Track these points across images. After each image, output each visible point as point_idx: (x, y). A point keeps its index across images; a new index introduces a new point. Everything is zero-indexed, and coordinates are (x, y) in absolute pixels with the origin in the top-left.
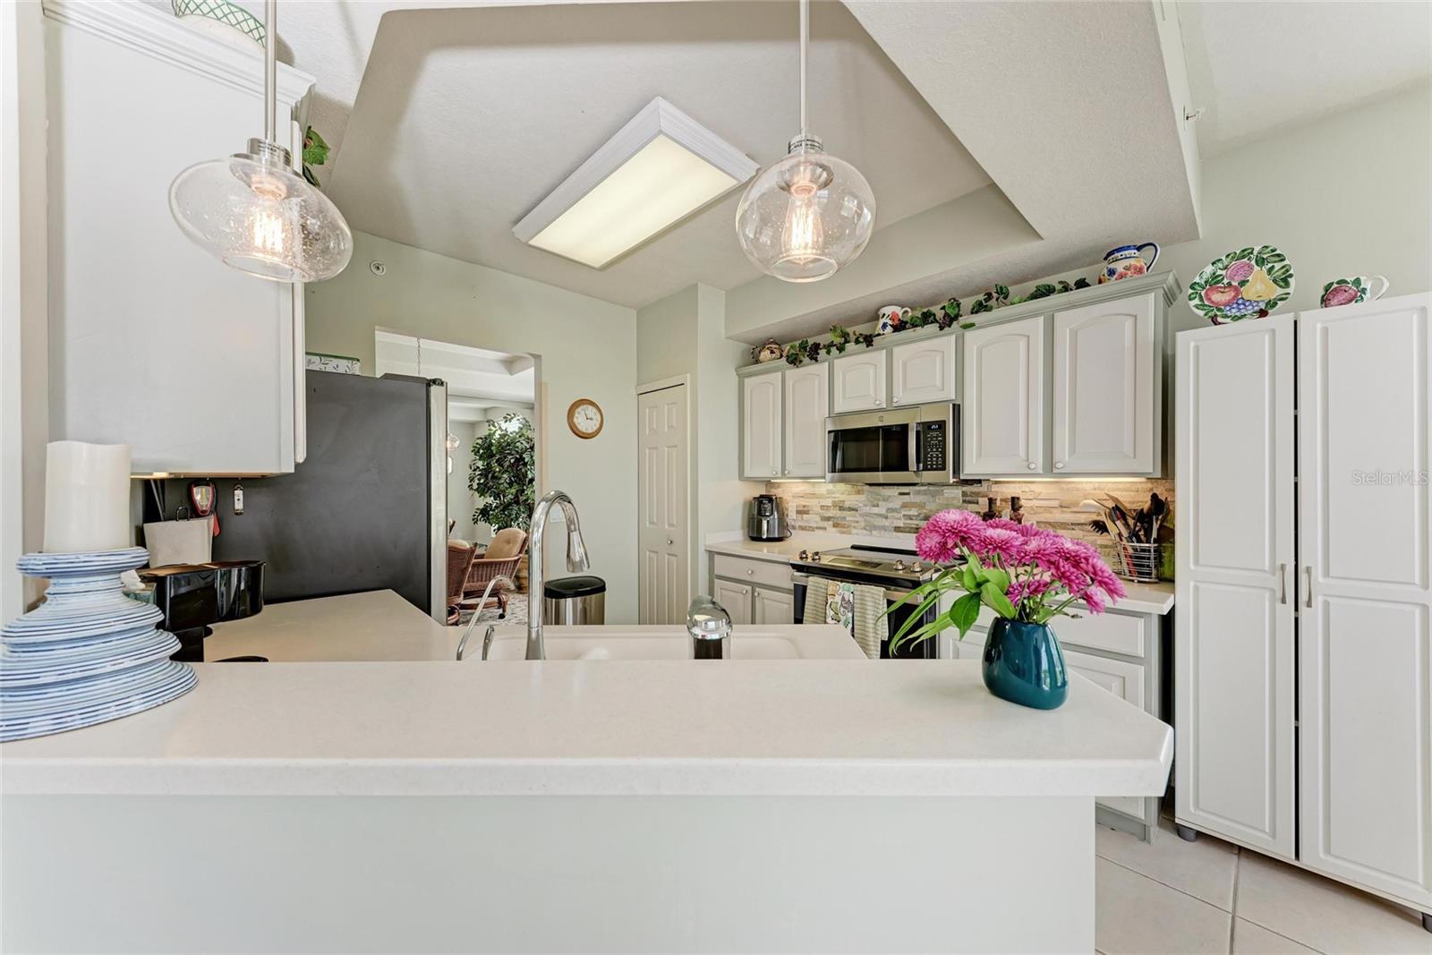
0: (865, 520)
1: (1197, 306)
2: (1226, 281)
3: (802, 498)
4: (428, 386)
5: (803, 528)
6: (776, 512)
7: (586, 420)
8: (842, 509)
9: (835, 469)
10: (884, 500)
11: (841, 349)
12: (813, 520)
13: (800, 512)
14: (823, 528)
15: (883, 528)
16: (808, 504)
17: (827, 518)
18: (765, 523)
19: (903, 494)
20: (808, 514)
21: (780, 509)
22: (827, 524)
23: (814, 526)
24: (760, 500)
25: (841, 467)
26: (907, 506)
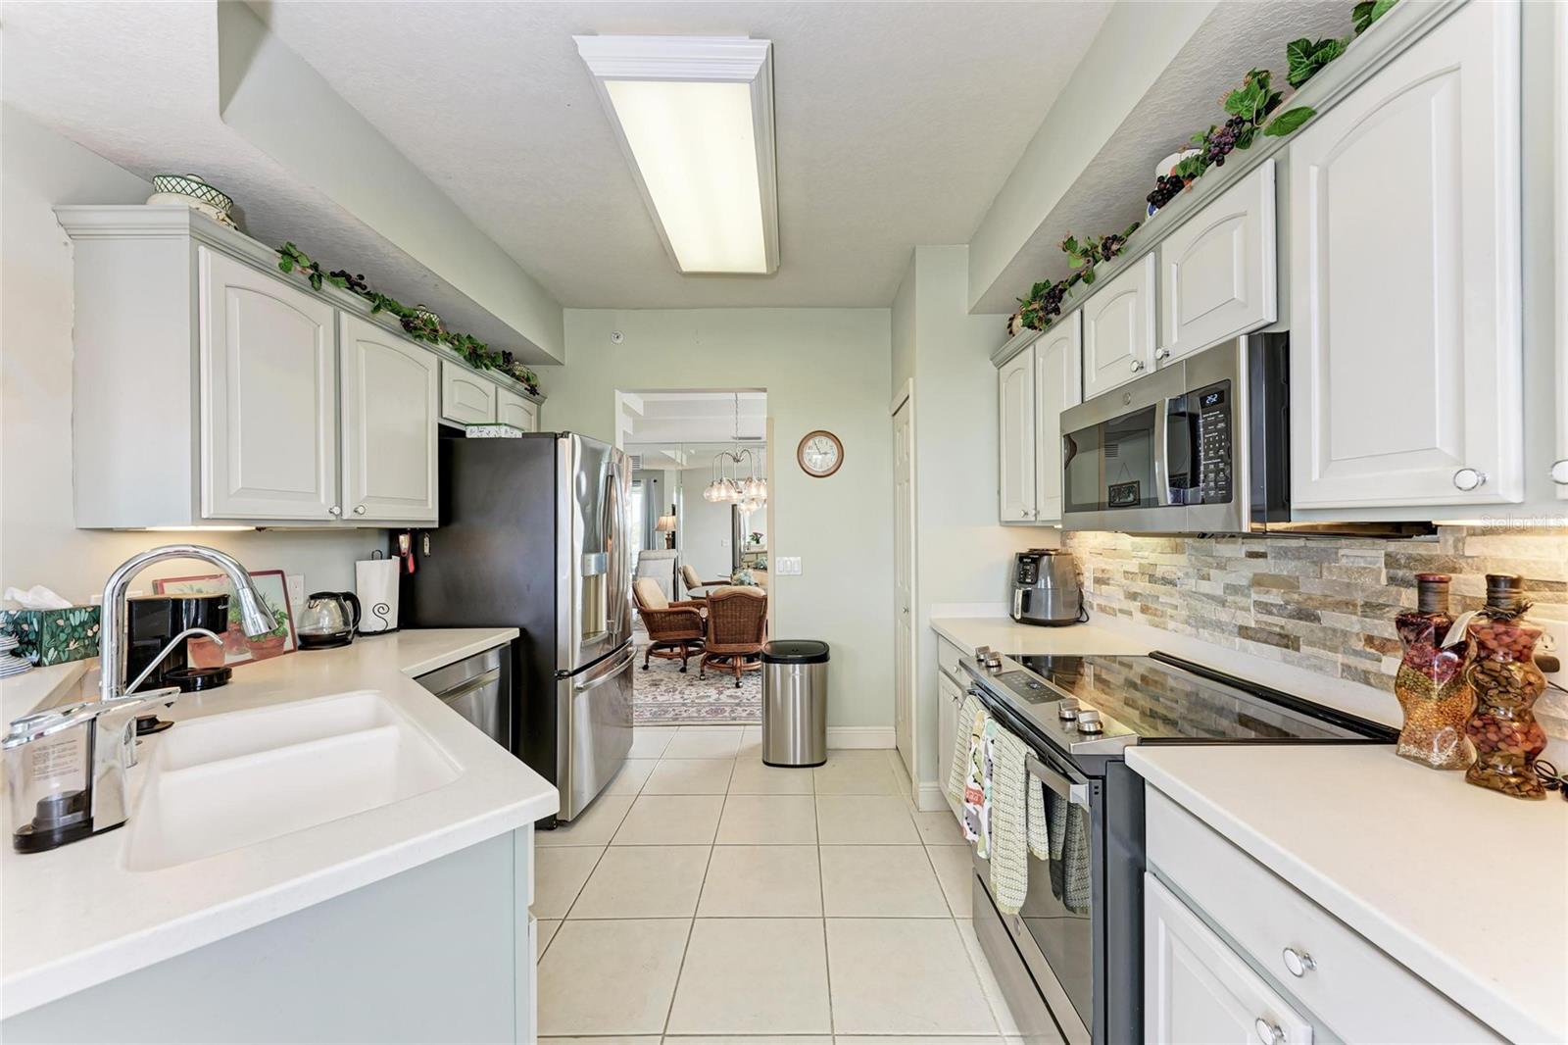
3: (1101, 557)
4: (556, 439)
5: (1102, 609)
6: (1048, 579)
7: (820, 456)
8: (1152, 579)
9: (1069, 507)
10: (1221, 567)
11: (1089, 278)
12: (1113, 595)
13: (1098, 581)
14: (1130, 613)
15: (1219, 626)
16: (1107, 567)
17: (1133, 596)
18: (1019, 594)
19: (1252, 555)
20: (1108, 584)
21: (1058, 572)
22: (1134, 606)
23: (1116, 606)
24: (1021, 557)
25: (1074, 502)
26: (1258, 582)
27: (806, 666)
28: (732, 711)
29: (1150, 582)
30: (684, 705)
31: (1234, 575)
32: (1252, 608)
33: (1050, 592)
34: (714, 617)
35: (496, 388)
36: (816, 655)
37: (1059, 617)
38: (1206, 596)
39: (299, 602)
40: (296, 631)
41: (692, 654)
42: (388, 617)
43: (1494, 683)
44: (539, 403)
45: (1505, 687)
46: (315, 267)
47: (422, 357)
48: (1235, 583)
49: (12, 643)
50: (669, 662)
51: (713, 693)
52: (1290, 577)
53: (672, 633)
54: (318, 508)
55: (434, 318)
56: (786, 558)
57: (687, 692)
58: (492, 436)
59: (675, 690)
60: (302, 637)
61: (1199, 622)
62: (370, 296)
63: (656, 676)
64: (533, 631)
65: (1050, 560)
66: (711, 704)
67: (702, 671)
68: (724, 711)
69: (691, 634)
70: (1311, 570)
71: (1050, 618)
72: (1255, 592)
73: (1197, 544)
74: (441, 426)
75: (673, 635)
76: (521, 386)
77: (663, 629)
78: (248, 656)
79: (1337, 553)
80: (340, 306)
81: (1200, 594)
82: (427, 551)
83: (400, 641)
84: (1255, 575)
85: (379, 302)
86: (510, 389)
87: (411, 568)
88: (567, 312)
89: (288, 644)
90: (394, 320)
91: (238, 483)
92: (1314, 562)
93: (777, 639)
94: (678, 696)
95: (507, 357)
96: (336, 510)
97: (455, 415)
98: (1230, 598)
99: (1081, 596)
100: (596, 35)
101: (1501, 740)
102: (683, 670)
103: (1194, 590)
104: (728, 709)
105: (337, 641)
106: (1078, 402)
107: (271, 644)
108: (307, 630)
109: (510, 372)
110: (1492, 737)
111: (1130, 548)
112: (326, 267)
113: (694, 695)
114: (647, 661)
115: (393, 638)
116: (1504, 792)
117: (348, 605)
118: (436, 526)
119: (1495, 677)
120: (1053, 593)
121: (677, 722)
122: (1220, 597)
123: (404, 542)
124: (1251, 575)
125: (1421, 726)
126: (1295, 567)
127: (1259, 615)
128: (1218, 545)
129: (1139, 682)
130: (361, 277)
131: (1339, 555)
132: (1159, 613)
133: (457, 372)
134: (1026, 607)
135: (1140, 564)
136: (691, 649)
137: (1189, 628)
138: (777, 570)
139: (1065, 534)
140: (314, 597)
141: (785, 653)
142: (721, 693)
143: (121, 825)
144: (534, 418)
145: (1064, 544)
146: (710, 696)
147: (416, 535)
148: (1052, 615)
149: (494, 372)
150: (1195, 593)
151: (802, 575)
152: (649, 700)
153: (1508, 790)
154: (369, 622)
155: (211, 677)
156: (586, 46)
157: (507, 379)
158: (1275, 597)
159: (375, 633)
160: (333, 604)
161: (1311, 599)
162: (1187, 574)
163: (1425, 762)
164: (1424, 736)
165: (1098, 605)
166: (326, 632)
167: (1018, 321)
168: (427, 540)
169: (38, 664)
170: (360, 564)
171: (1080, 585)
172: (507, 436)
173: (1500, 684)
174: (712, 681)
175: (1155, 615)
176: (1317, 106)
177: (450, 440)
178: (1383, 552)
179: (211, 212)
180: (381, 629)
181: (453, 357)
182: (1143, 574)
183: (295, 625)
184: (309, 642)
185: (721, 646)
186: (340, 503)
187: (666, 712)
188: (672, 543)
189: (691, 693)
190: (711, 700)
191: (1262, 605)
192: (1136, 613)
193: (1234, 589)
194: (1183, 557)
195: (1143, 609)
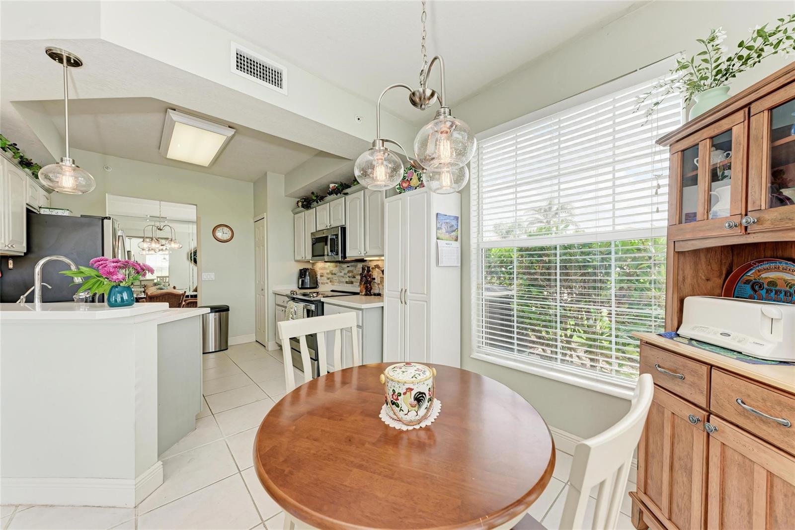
0: (338, 279)
1: (398, 189)
2: (407, 178)
3: (322, 269)
5: (322, 283)
6: (308, 276)
7: (223, 234)
8: (332, 274)
9: (313, 256)
10: (343, 270)
11: (317, 202)
12: (324, 279)
13: (321, 276)
14: (327, 283)
15: (343, 282)
16: (322, 272)
17: (328, 279)
18: (300, 280)
19: (348, 267)
20: (323, 276)
21: (311, 274)
22: (329, 281)
23: (325, 282)
24: (301, 270)
25: (314, 255)
26: (349, 272)
27: (217, 313)
31: (345, 271)
36: (223, 309)
37: (311, 286)
52: (352, 270)
56: (207, 274)
61: (340, 282)
65: (309, 272)
72: (348, 274)
98: (345, 276)
99: (317, 280)
106: (315, 231)
111: (326, 266)
116: (368, 297)
120: (310, 280)
124: (347, 271)
126: (353, 268)
127: (349, 279)
131: (358, 266)
134: (302, 284)
135: (330, 270)
138: (203, 278)
139: (313, 264)
145: (313, 267)
148: (309, 286)
150: (339, 276)
151: (215, 279)
158: (351, 275)
161: (355, 274)
165: (320, 282)
167: (300, 204)
171: (317, 278)
182: (330, 273)
191: (349, 276)
192: (329, 283)
193: (345, 274)
194: (337, 268)
195: (331, 282)
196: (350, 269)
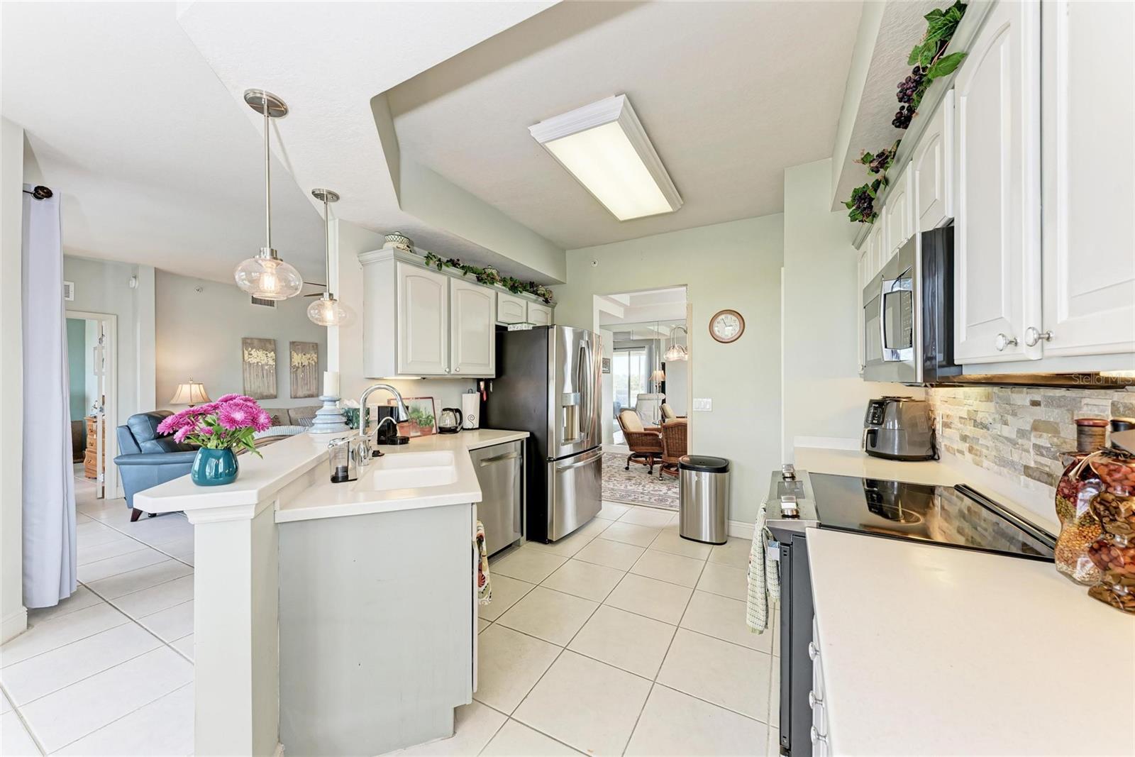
3: (946, 405)
4: (548, 329)
5: (948, 449)
6: (896, 421)
7: (727, 328)
8: (975, 424)
10: (1014, 414)
11: (886, 181)
12: (953, 437)
13: (946, 425)
14: (961, 452)
15: (1012, 465)
16: (949, 413)
17: (964, 438)
18: (865, 432)
19: (1035, 403)
20: (950, 428)
21: (905, 417)
22: (965, 447)
23: (955, 447)
24: (872, 403)
26: (1036, 427)
27: (711, 474)
28: (672, 502)
29: (974, 426)
30: (642, 493)
31: (1021, 420)
32: (1031, 450)
33: (896, 432)
34: (666, 438)
35: (527, 303)
36: (720, 468)
37: (905, 453)
38: (1006, 438)
39: (439, 412)
40: (438, 426)
41: (657, 463)
42: (474, 422)
43: (1107, 512)
44: (553, 307)
45: (1114, 515)
46: (439, 260)
47: (487, 291)
48: (1023, 428)
49: (344, 419)
50: (644, 466)
51: (664, 489)
52: (1055, 423)
53: (642, 447)
54: (441, 369)
55: (494, 272)
56: (701, 400)
57: (647, 486)
58: (519, 329)
59: (640, 484)
60: (440, 428)
61: (1001, 462)
62: (463, 268)
63: (632, 474)
64: (538, 434)
65: (898, 406)
66: (660, 495)
67: (661, 475)
68: (667, 501)
69: (656, 449)
70: (1066, 417)
71: (896, 454)
72: (1035, 436)
73: (1001, 394)
74: (497, 326)
75: (643, 449)
76: (541, 299)
77: (637, 444)
78: (419, 434)
79: (1081, 402)
80: (450, 275)
81: (1003, 437)
82: (491, 390)
83: (480, 434)
84: (1035, 421)
85: (466, 269)
86: (535, 301)
87: (485, 399)
88: (568, 253)
89: (434, 431)
90: (473, 276)
91: (410, 360)
92: (1068, 410)
93: (694, 454)
94: (641, 487)
95: (532, 284)
96: (448, 370)
97: (503, 319)
98: (1020, 441)
100: (539, 122)
101: (1111, 561)
102: (650, 473)
103: (999, 433)
104: (670, 500)
105: (452, 431)
107: (427, 430)
108: (442, 425)
109: (535, 293)
110: (1105, 558)
111: (962, 397)
112: (444, 259)
113: (652, 489)
114: (628, 465)
115: (477, 432)
116: (1111, 605)
117: (458, 414)
118: (494, 377)
119: (1108, 507)
120: (899, 433)
121: (634, 503)
122: (1014, 440)
123: (482, 384)
124: (1032, 421)
125: (1067, 546)
126: (1058, 414)
127: (1036, 456)
128: (1013, 394)
129: (966, 512)
130: (458, 260)
131: (1083, 404)
132: (978, 453)
133: (506, 297)
134: (874, 442)
135: (968, 411)
136: (655, 459)
137: (996, 467)
138: (694, 407)
140: (444, 410)
141: (698, 464)
142: (669, 490)
143: (356, 480)
144: (549, 316)
146: (661, 491)
147: (487, 381)
148: (898, 452)
149: (525, 294)
150: (1000, 436)
151: (712, 411)
152: (622, 488)
153: (1114, 604)
154: (467, 424)
155: (402, 440)
156: (534, 130)
157: (533, 296)
158: (1044, 441)
159: (469, 429)
160: (451, 413)
161: (1065, 442)
162: (994, 419)
163: (1070, 576)
164: (1070, 555)
165: (945, 445)
166: (448, 426)
168: (491, 384)
169: (352, 428)
170: (464, 395)
172: (526, 329)
173: (1111, 514)
174: (667, 482)
175: (976, 455)
176: (966, 48)
177: (501, 332)
178: (1111, 401)
179: (402, 246)
180: (470, 427)
181: (503, 289)
182: (970, 419)
183: (437, 422)
184: (443, 431)
185: (672, 458)
186: (449, 367)
187: (629, 496)
188: (663, 389)
189: (650, 487)
190: (661, 493)
191: (1037, 448)
192: (967, 453)
193: (1022, 433)
194: (992, 404)
195: (971, 450)
196: (1041, 413)
